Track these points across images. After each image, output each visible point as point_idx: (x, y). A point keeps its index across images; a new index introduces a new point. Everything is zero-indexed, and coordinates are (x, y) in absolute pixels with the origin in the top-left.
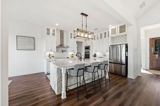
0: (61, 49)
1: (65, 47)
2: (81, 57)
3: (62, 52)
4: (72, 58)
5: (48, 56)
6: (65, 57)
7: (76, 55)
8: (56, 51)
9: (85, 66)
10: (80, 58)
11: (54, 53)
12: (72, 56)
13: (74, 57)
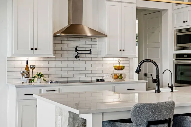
0: (72, 44)
1: (89, 33)
2: (158, 76)
3: (77, 57)
4: (118, 81)
5: (23, 74)
6: (89, 79)
7: (138, 71)
8: (52, 52)
9: (176, 112)
10: (154, 81)
11: (45, 64)
12: (117, 72)
13: (127, 79)
